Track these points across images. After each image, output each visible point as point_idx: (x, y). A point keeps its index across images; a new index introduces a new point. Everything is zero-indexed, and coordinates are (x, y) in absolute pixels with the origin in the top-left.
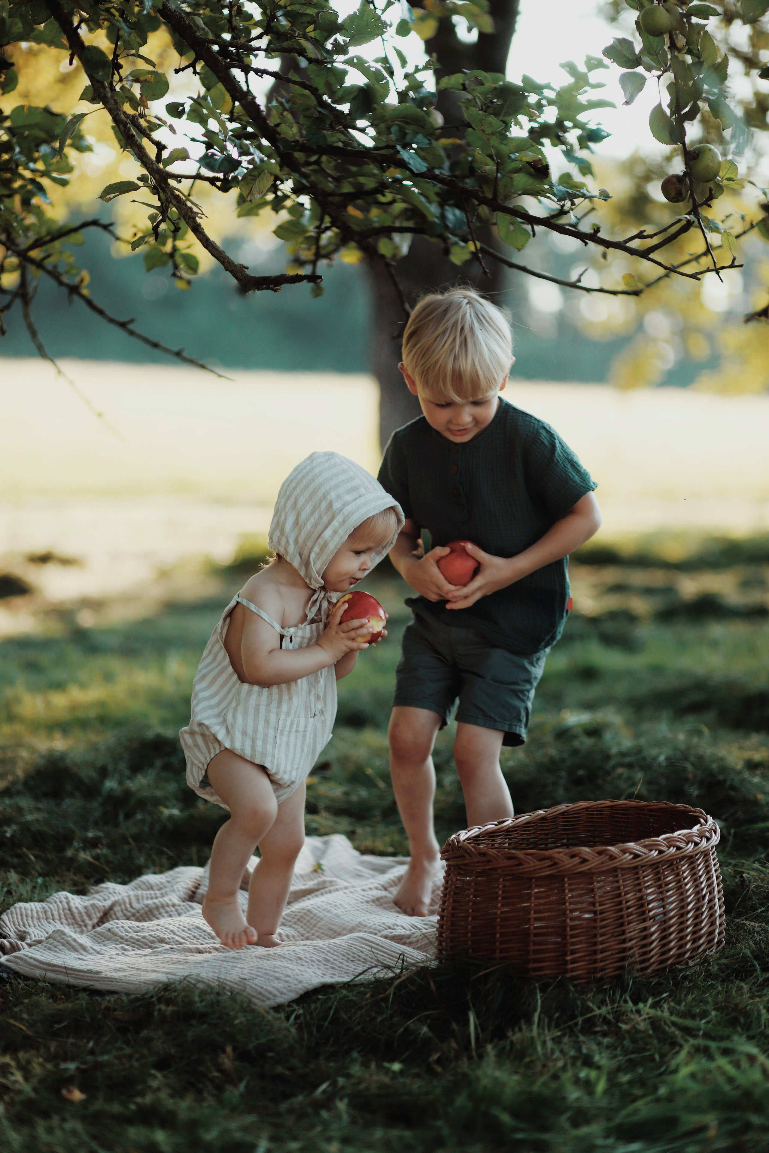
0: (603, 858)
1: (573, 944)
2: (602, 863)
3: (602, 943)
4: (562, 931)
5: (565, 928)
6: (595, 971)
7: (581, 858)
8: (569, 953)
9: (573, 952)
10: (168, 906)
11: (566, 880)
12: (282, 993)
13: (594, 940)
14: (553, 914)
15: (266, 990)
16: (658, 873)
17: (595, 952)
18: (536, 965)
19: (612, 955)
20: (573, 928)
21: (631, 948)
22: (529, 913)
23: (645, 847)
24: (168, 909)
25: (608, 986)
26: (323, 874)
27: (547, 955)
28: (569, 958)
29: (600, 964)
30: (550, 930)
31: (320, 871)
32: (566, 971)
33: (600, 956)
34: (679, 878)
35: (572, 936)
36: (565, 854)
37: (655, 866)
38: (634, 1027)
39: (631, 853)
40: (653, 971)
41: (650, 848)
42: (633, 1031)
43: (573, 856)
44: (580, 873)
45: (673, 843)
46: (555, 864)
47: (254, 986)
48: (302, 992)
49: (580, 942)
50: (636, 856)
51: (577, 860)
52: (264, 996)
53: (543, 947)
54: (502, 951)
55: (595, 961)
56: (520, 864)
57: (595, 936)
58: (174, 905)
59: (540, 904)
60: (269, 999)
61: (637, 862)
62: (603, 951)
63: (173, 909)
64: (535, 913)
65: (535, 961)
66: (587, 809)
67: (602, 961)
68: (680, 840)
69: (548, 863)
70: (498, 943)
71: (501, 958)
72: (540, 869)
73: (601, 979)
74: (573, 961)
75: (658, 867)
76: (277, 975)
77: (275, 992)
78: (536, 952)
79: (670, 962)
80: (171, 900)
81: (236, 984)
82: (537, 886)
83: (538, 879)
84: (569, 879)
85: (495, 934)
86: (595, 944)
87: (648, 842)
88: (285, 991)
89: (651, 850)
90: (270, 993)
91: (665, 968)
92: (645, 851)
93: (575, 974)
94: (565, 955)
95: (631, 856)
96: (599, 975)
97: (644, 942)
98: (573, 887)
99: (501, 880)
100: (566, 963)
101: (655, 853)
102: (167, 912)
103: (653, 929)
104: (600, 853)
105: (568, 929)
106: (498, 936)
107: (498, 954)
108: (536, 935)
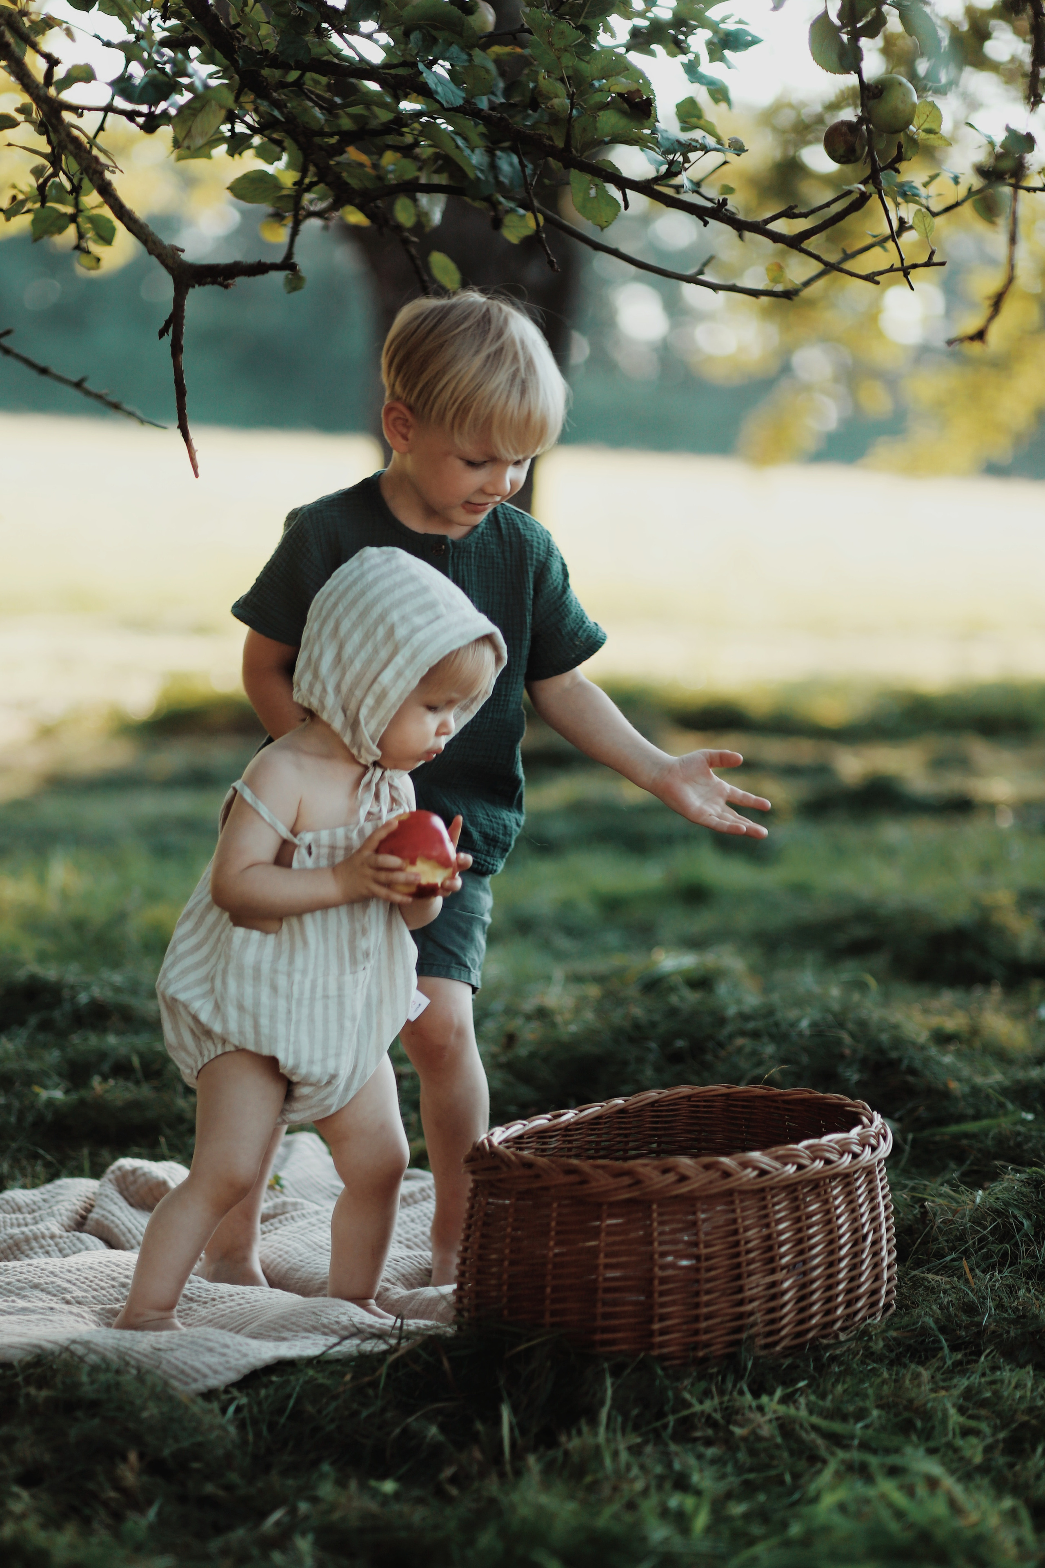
0: (714, 1175)
1: (663, 1305)
2: (711, 1182)
3: (708, 1304)
4: (646, 1285)
5: (651, 1280)
6: (695, 1347)
7: (678, 1173)
8: (656, 1319)
9: (663, 1318)
10: (44, 1237)
11: (655, 1206)
12: (216, 1372)
13: (696, 1300)
14: (633, 1258)
15: (193, 1368)
16: (796, 1199)
17: (697, 1319)
18: (606, 1336)
19: (722, 1323)
20: (663, 1281)
21: (751, 1313)
22: (597, 1257)
23: (777, 1158)
24: (43, 1242)
25: (715, 1370)
26: (282, 1192)
27: (623, 1321)
28: (656, 1326)
29: (705, 1337)
30: (629, 1283)
31: (277, 1187)
32: (652, 1346)
33: (704, 1325)
34: (827, 1207)
35: (662, 1294)
36: (655, 1168)
37: (791, 1188)
38: (753, 1432)
39: (755, 1168)
40: (785, 1348)
41: (784, 1160)
42: (752, 1438)
43: (665, 1171)
44: (676, 1196)
45: (820, 1153)
46: (638, 1182)
47: (173, 1360)
48: (246, 1371)
49: (673, 1303)
50: (763, 1173)
51: (671, 1177)
52: (188, 1376)
53: (618, 1309)
54: (554, 1313)
55: (696, 1332)
56: (584, 1182)
57: (697, 1294)
58: (52, 1237)
59: (614, 1244)
60: (195, 1380)
61: (764, 1181)
62: (708, 1317)
63: (51, 1242)
64: (607, 1256)
65: (605, 1330)
66: (690, 1097)
67: (707, 1331)
68: (831, 1149)
69: (626, 1181)
70: (548, 1302)
71: (553, 1325)
72: (616, 1189)
73: (705, 1359)
74: (663, 1332)
75: (795, 1190)
76: (210, 1344)
77: (206, 1370)
78: (607, 1316)
79: (811, 1335)
80: (48, 1229)
81: (146, 1356)
82: (611, 1216)
83: (611, 1205)
84: (659, 1206)
85: (544, 1287)
86: (697, 1306)
87: (781, 1151)
88: (220, 1368)
89: (786, 1164)
90: (198, 1371)
91: (804, 1344)
92: (777, 1165)
93: (665, 1350)
94: (651, 1321)
95: (755, 1173)
96: (701, 1354)
97: (772, 1304)
98: (665, 1218)
99: (555, 1205)
100: (651, 1334)
101: (791, 1169)
102: (42, 1247)
103: (786, 1285)
104: (707, 1167)
105: (656, 1282)
106: (548, 1290)
107: (548, 1319)
108: (607, 1290)
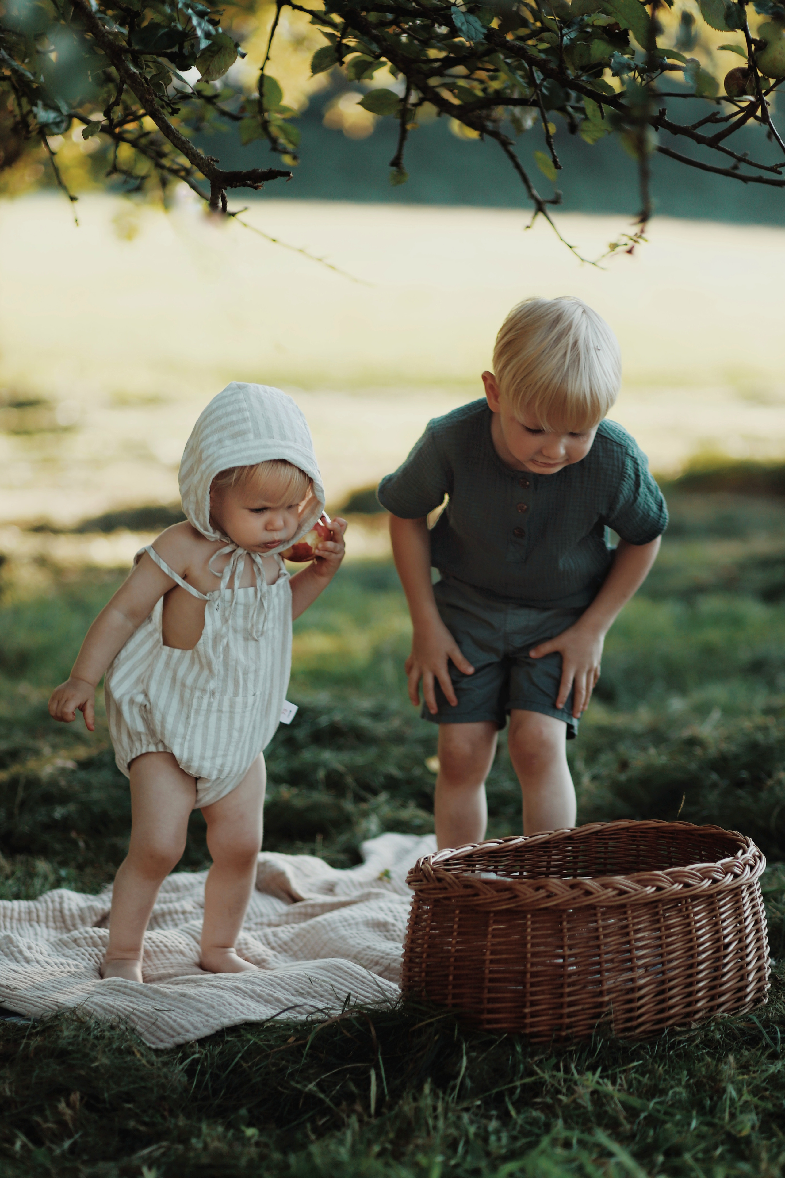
0: (576, 892)
1: (533, 994)
2: (574, 899)
3: (570, 994)
4: (520, 978)
5: (524, 973)
6: (561, 1027)
7: (547, 891)
8: (528, 1004)
9: (533, 1004)
11: (529, 916)
12: (196, 1028)
13: (560, 991)
14: (512, 956)
15: (179, 1024)
16: (657, 913)
17: (561, 1006)
18: (490, 1016)
19: (582, 1010)
20: (534, 975)
21: (608, 1003)
22: (484, 954)
23: (638, 882)
25: (574, 1048)
26: (389, 882)
27: (503, 1005)
28: (527, 1010)
29: (567, 1020)
30: (508, 975)
31: (385, 878)
32: (525, 1026)
33: (567, 1010)
34: (687, 921)
35: (533, 985)
36: (529, 886)
37: (652, 905)
38: (574, 1101)
39: (615, 889)
40: (643, 1032)
41: (644, 883)
42: (573, 1105)
43: (538, 889)
44: (546, 909)
45: (680, 879)
46: (516, 896)
47: (167, 1018)
48: (218, 1028)
49: (542, 992)
50: (622, 892)
51: (542, 893)
52: (174, 1030)
53: (499, 995)
54: (455, 996)
55: (561, 1016)
56: (476, 895)
57: (562, 986)
59: (499, 944)
60: (179, 1034)
61: (623, 900)
62: (571, 1004)
64: (492, 953)
65: (490, 1011)
66: (627, 829)
67: (570, 1015)
68: (691, 875)
69: (507, 895)
70: (450, 987)
71: (454, 1005)
72: (498, 901)
73: (567, 1038)
74: (533, 1015)
75: (657, 907)
76: (200, 1005)
77: (189, 1026)
78: (490, 1000)
79: (671, 1022)
81: (147, 1015)
82: (496, 922)
83: (496, 913)
84: (532, 916)
85: (447, 976)
86: (562, 995)
87: (645, 875)
88: (200, 1026)
89: (646, 886)
90: (182, 1027)
91: (662, 1030)
92: (638, 887)
93: (535, 1030)
94: (524, 1006)
95: (615, 892)
96: (564, 1034)
97: (629, 997)
98: (537, 925)
99: (457, 912)
100: (524, 1016)
101: (650, 890)
103: (642, 982)
104: (573, 887)
105: (528, 975)
106: (451, 978)
107: (450, 1001)
108: (491, 980)
